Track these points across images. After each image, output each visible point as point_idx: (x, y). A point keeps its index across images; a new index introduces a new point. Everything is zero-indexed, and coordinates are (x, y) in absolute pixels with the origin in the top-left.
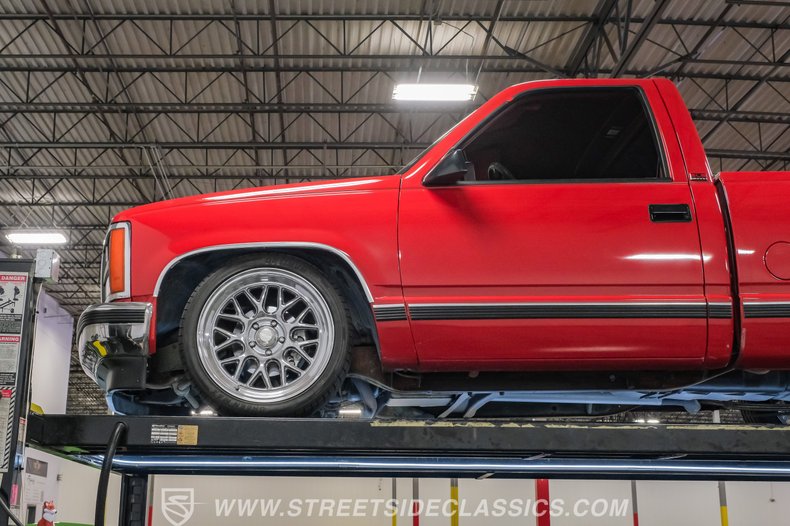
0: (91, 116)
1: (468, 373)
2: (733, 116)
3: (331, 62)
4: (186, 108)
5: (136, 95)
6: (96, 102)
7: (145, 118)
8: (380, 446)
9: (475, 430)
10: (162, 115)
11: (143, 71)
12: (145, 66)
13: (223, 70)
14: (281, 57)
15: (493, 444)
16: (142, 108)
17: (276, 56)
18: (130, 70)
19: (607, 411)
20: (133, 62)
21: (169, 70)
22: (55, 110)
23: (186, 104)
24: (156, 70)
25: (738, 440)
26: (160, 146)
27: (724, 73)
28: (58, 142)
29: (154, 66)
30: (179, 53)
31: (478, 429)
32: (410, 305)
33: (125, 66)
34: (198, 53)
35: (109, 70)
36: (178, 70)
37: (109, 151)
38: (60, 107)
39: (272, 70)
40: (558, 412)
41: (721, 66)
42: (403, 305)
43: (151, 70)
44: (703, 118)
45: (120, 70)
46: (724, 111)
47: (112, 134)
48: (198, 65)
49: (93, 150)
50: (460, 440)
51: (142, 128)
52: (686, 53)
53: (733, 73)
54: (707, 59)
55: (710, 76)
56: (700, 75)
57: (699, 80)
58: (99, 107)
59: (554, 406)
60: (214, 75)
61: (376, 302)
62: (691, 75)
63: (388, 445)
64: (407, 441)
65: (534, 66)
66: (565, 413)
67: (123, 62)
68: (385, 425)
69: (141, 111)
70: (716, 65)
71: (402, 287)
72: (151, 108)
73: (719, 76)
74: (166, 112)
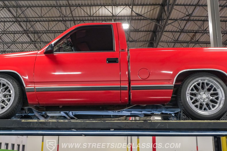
0: (24, 34)
1: (59, 106)
2: (205, 32)
3: (87, 18)
4: (49, 32)
5: (36, 29)
6: (25, 30)
7: (40, 35)
8: (24, 127)
9: (51, 122)
10: (45, 34)
11: (37, 22)
12: (37, 20)
13: (59, 21)
14: (75, 17)
15: (56, 126)
16: (38, 32)
17: (73, 17)
18: (33, 21)
19: (118, 117)
20: (33, 19)
21: (44, 21)
22: (14, 33)
23: (49, 31)
24: (40, 21)
25: (126, 125)
26: (44, 43)
27: (203, 20)
28: (15, 42)
29: (40, 20)
30: (43, 17)
31: (52, 122)
32: (36, 87)
33: (31, 20)
34: (51, 16)
35: (27, 22)
36: (46, 21)
37: (32, 44)
38: (16, 32)
39: (72, 21)
40: (104, 117)
41: (202, 18)
42: (34, 87)
43: (39, 21)
44: (199, 33)
45: (30, 21)
46: (203, 30)
47: (31, 39)
48: (52, 20)
49: (27, 44)
50: (47, 125)
51: (39, 37)
52: (188, 14)
53: (205, 19)
54: (197, 15)
55: (198, 20)
56: (196, 20)
57: (196, 22)
58: (26, 32)
59: (103, 116)
60: (57, 22)
61: (26, 87)
62: (193, 20)
63: (26, 127)
64: (31, 126)
65: (145, 19)
66: (106, 117)
67: (30, 19)
68: (26, 121)
69: (38, 33)
70: (200, 17)
71: (34, 82)
72: (41, 32)
73: (201, 20)
74: (46, 33)
